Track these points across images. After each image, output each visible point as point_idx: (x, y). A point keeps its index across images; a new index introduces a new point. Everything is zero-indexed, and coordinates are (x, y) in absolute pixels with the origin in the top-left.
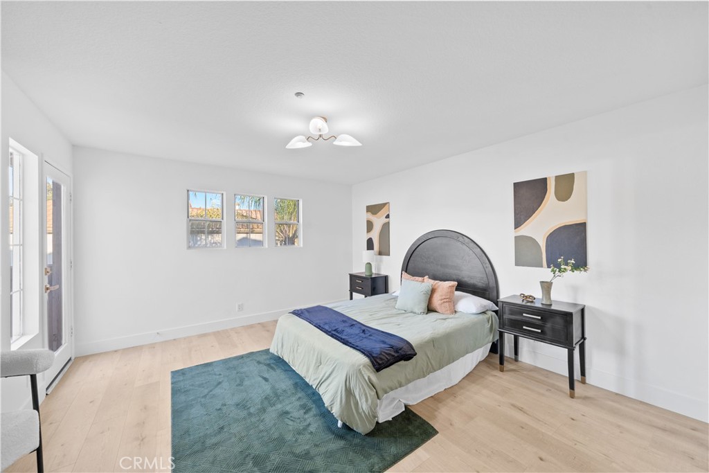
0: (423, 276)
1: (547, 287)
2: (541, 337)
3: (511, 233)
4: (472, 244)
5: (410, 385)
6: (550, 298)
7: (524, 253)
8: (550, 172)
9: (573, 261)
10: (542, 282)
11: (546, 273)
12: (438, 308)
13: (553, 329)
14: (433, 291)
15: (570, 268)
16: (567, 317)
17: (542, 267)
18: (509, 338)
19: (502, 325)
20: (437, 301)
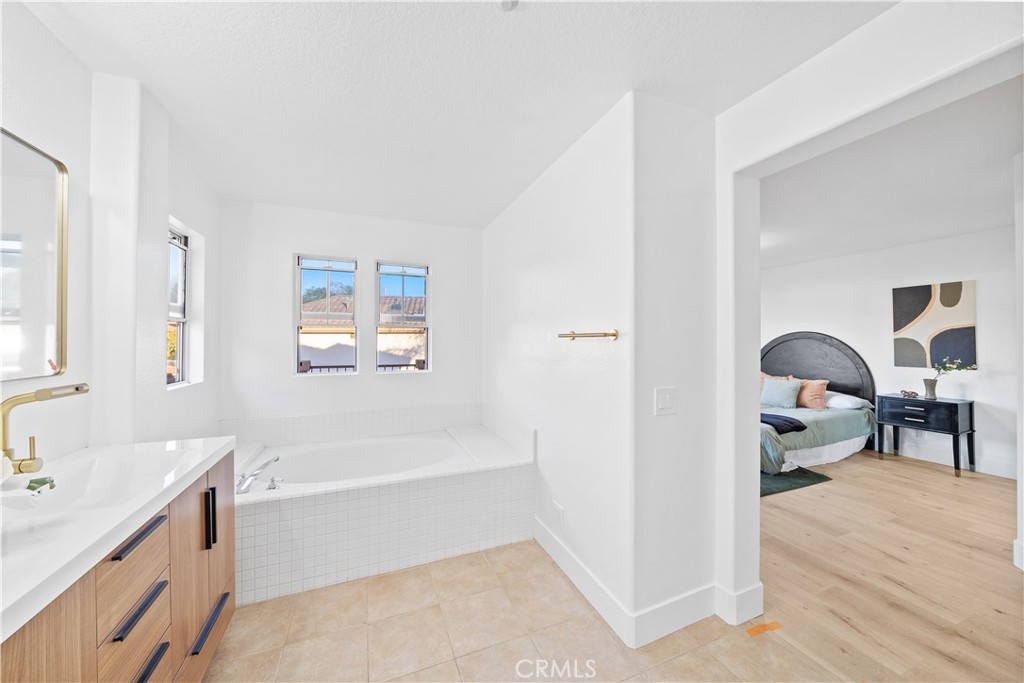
0: (786, 375)
1: (931, 385)
2: (926, 426)
3: (889, 336)
4: (843, 346)
5: (799, 452)
6: (934, 394)
7: (906, 355)
8: (936, 280)
9: (959, 361)
10: (925, 380)
11: (930, 373)
12: (808, 404)
13: (938, 420)
14: (802, 388)
15: (955, 366)
16: (952, 408)
17: (925, 366)
18: (889, 429)
19: (881, 417)
20: (806, 397)
